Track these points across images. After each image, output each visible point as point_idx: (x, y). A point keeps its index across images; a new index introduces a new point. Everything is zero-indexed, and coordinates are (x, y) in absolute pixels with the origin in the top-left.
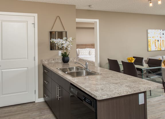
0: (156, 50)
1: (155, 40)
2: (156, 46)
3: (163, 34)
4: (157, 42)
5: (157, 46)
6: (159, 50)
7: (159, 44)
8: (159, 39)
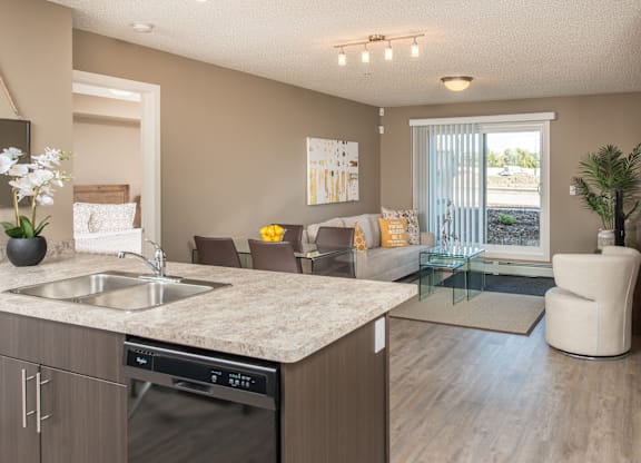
0: (328, 201)
1: (326, 172)
2: (327, 190)
3: (344, 154)
4: (329, 176)
5: (330, 191)
6: (334, 200)
7: (335, 181)
8: (335, 168)
